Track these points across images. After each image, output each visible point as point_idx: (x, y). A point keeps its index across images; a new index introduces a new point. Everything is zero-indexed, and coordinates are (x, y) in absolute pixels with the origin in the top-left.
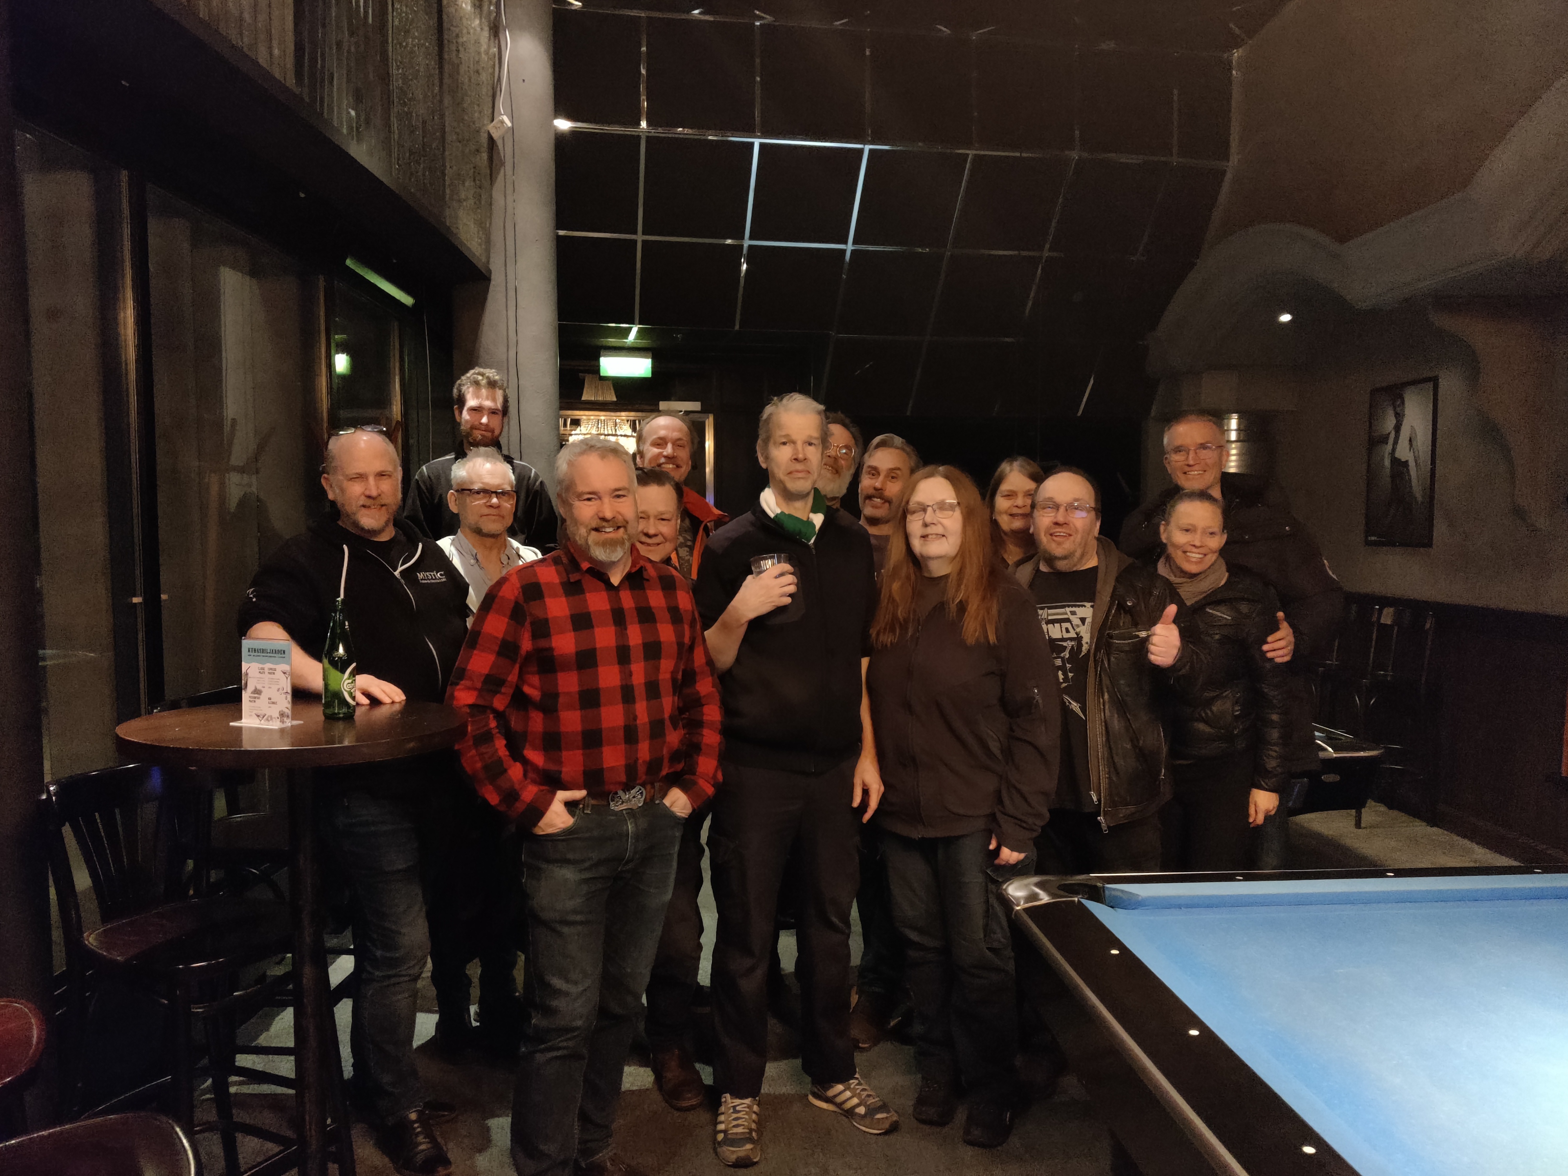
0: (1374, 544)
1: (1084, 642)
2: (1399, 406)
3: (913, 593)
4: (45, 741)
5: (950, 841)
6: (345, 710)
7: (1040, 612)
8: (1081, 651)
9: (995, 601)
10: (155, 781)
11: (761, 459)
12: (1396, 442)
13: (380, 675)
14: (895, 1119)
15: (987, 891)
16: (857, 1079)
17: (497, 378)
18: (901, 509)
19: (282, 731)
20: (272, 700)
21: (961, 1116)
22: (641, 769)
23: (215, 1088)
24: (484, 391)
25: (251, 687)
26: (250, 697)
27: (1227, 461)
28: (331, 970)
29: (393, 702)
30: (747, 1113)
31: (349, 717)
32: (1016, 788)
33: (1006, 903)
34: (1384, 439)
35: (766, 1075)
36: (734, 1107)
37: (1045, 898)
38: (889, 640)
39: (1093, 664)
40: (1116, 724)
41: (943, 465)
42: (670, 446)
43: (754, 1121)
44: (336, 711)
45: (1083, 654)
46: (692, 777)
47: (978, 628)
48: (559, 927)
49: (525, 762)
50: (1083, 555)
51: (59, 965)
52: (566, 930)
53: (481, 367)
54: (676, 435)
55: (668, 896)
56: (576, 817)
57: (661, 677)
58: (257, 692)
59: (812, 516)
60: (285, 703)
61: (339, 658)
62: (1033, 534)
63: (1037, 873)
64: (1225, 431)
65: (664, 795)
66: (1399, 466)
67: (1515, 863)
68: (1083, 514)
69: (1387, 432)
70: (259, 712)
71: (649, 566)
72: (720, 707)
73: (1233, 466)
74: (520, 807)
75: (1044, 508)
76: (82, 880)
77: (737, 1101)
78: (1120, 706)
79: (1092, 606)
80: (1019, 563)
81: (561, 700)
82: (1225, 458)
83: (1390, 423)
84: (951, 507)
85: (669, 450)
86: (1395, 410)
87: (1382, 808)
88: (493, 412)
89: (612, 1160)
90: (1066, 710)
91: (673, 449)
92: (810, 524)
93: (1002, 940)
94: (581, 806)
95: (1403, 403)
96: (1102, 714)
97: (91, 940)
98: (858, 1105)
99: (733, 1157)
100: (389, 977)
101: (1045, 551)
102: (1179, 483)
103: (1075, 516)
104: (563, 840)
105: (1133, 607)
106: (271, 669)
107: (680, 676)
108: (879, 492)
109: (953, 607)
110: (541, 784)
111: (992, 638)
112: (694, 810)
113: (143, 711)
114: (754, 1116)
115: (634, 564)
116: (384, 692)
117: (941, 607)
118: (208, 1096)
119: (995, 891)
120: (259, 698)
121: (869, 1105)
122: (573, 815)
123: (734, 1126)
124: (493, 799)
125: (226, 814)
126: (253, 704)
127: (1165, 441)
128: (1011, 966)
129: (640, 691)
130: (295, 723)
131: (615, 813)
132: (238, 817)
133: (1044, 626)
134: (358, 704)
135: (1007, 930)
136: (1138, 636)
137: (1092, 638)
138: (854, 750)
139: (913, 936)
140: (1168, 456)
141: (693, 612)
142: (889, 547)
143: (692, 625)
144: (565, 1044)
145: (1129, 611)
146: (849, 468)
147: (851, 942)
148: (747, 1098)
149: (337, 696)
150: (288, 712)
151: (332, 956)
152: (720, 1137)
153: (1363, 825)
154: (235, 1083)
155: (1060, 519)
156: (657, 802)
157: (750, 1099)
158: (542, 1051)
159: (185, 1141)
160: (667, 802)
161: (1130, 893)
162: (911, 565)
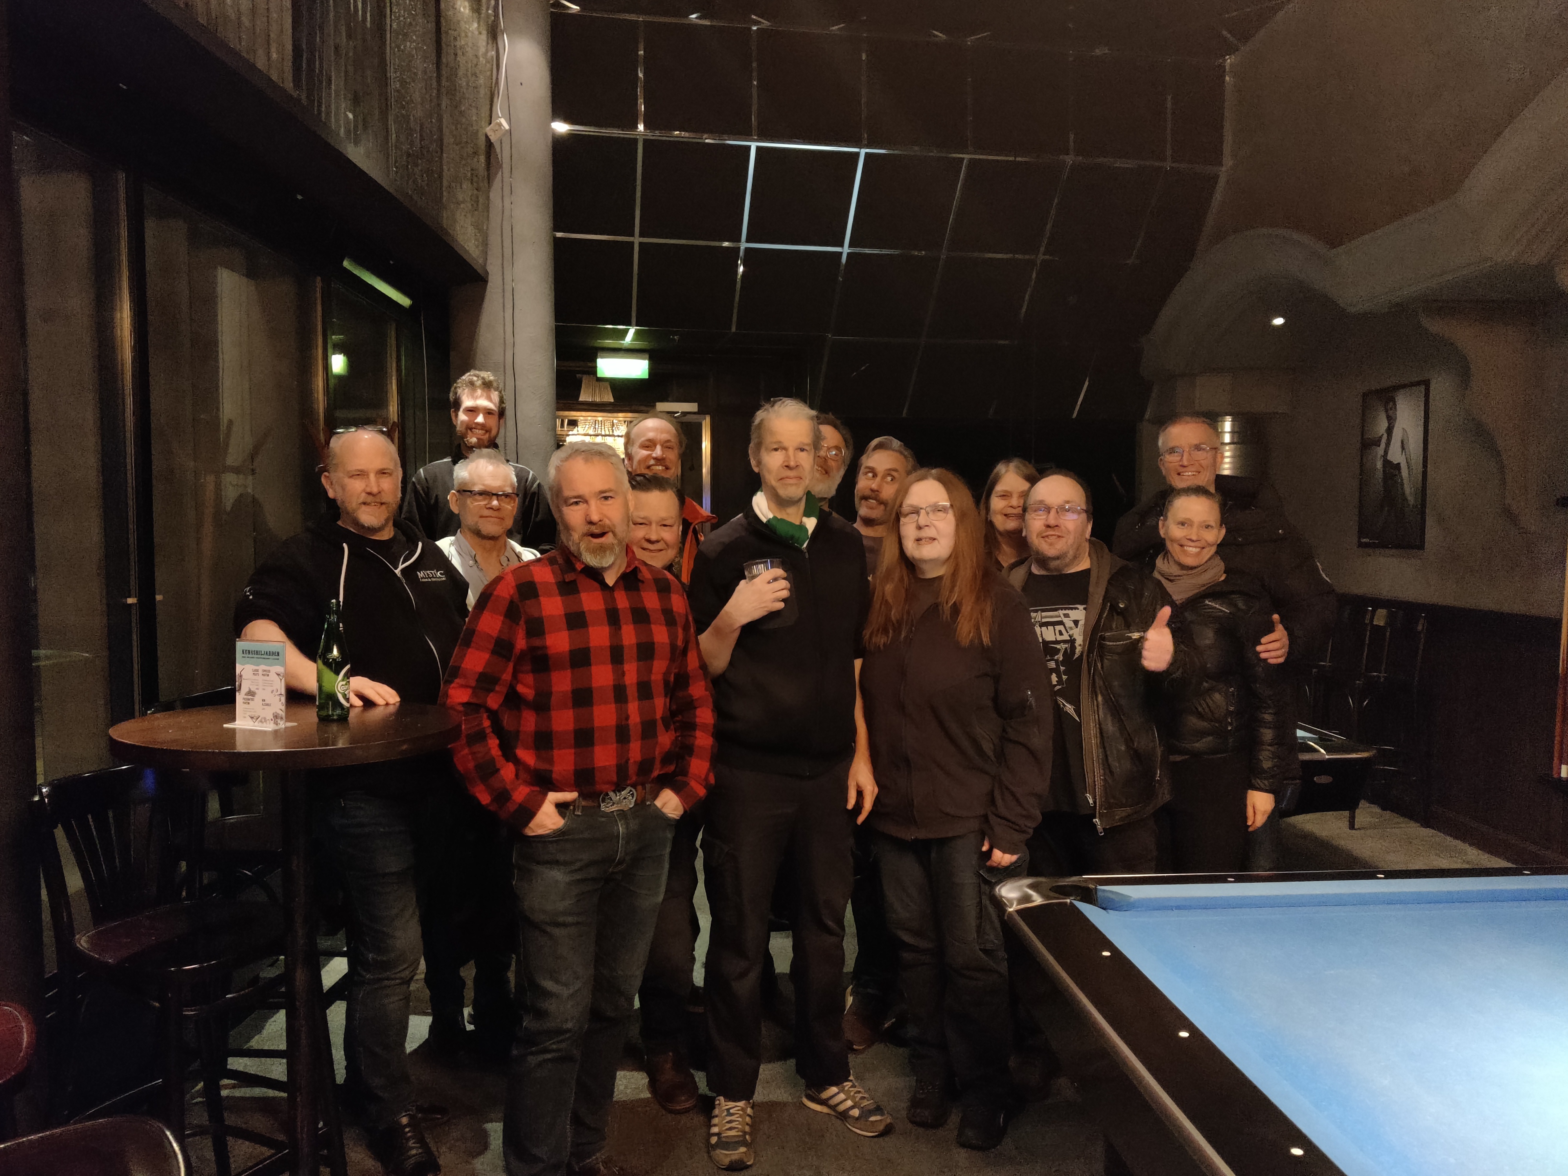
0: (1366, 545)
1: (1077, 645)
2: (1391, 409)
3: (906, 595)
4: (38, 741)
5: (943, 842)
6: (338, 712)
7: (1033, 615)
8: (1074, 653)
9: (989, 603)
10: (149, 781)
11: (753, 463)
12: (1388, 444)
13: (374, 676)
14: (889, 1121)
15: (980, 892)
16: (851, 1081)
17: (492, 378)
18: (894, 511)
19: (276, 732)
20: (266, 702)
21: (954, 1118)
22: (632, 769)
23: (205, 1092)
24: (479, 392)
25: (244, 689)
26: (244, 699)
27: (1222, 463)
28: (324, 973)
29: (387, 704)
30: (741, 1116)
31: (343, 719)
32: (1007, 788)
33: (999, 904)
34: (1377, 443)
35: (759, 1077)
36: (728, 1110)
37: (1038, 900)
38: (882, 641)
39: (1086, 666)
40: (1110, 727)
41: (935, 467)
42: (658, 448)
43: (747, 1124)
44: (330, 713)
45: (1076, 656)
46: (684, 779)
47: (972, 631)
48: (548, 929)
49: (517, 761)
50: (1075, 557)
51: (51, 969)
52: (556, 932)
53: (476, 369)
54: (664, 436)
55: (661, 898)
56: (566, 819)
57: (653, 677)
58: (251, 693)
59: (805, 519)
60: (278, 704)
61: (333, 659)
62: (1026, 537)
63: (1030, 874)
64: (1219, 434)
65: (656, 796)
66: (1392, 469)
67: (1510, 865)
68: (1074, 516)
69: (1380, 434)
70: (252, 714)
71: (643, 569)
72: (713, 711)
73: (1227, 468)
74: (511, 807)
75: (1035, 511)
76: (74, 881)
77: (731, 1104)
78: (1115, 709)
79: (1085, 609)
80: (1013, 566)
81: (554, 700)
82: (1219, 459)
83: (1382, 425)
84: (944, 509)
85: (658, 452)
86: (1387, 411)
87: (1376, 809)
88: (488, 412)
89: (605, 1163)
90: (1059, 712)
91: (662, 450)
92: (802, 528)
93: (996, 941)
94: (572, 808)
95: (1395, 404)
96: (1097, 716)
97: (83, 942)
98: (852, 1108)
99: (726, 1161)
100: (380, 980)
101: (1038, 553)
102: (1173, 484)
103: (1067, 518)
104: (551, 842)
105: (1126, 608)
106: (265, 671)
107: (672, 679)
108: (874, 495)
109: (947, 608)
110: (533, 785)
111: (986, 640)
112: (685, 812)
113: (137, 714)
114: (748, 1119)
115: (628, 566)
116: (379, 694)
117: (935, 608)
118: (200, 1099)
119: (988, 892)
120: (253, 700)
121: (862, 1108)
122: (564, 817)
123: (727, 1129)
124: (485, 798)
125: (220, 815)
126: (246, 706)
127: (1160, 443)
128: (1003, 968)
129: (632, 691)
130: (289, 724)
131: (606, 815)
132: (232, 818)
133: (1038, 629)
134: (351, 706)
135: (999, 929)
136: (1130, 638)
137: (1084, 641)
138: (847, 753)
139: (907, 938)
140: (1162, 457)
141: (687, 616)
142: (882, 550)
143: (686, 628)
144: (554, 1047)
145: (1122, 613)
146: (838, 469)
147: (845, 944)
148: (739, 1100)
149: (331, 698)
150: (282, 714)
151: (324, 958)
152: (714, 1140)
153: (1356, 827)
154: (226, 1087)
155: (1052, 522)
156: (648, 803)
157: (744, 1102)
158: (532, 1053)
159: (175, 1145)
160: (658, 803)
161: (1122, 894)
162: (904, 567)
